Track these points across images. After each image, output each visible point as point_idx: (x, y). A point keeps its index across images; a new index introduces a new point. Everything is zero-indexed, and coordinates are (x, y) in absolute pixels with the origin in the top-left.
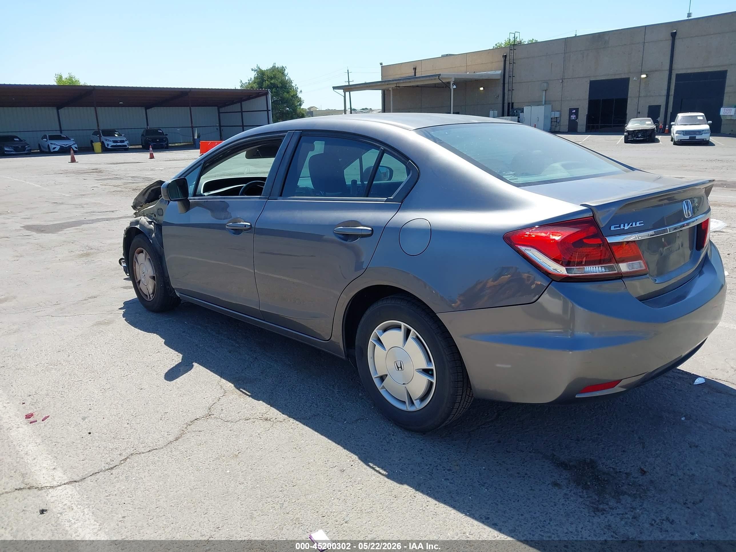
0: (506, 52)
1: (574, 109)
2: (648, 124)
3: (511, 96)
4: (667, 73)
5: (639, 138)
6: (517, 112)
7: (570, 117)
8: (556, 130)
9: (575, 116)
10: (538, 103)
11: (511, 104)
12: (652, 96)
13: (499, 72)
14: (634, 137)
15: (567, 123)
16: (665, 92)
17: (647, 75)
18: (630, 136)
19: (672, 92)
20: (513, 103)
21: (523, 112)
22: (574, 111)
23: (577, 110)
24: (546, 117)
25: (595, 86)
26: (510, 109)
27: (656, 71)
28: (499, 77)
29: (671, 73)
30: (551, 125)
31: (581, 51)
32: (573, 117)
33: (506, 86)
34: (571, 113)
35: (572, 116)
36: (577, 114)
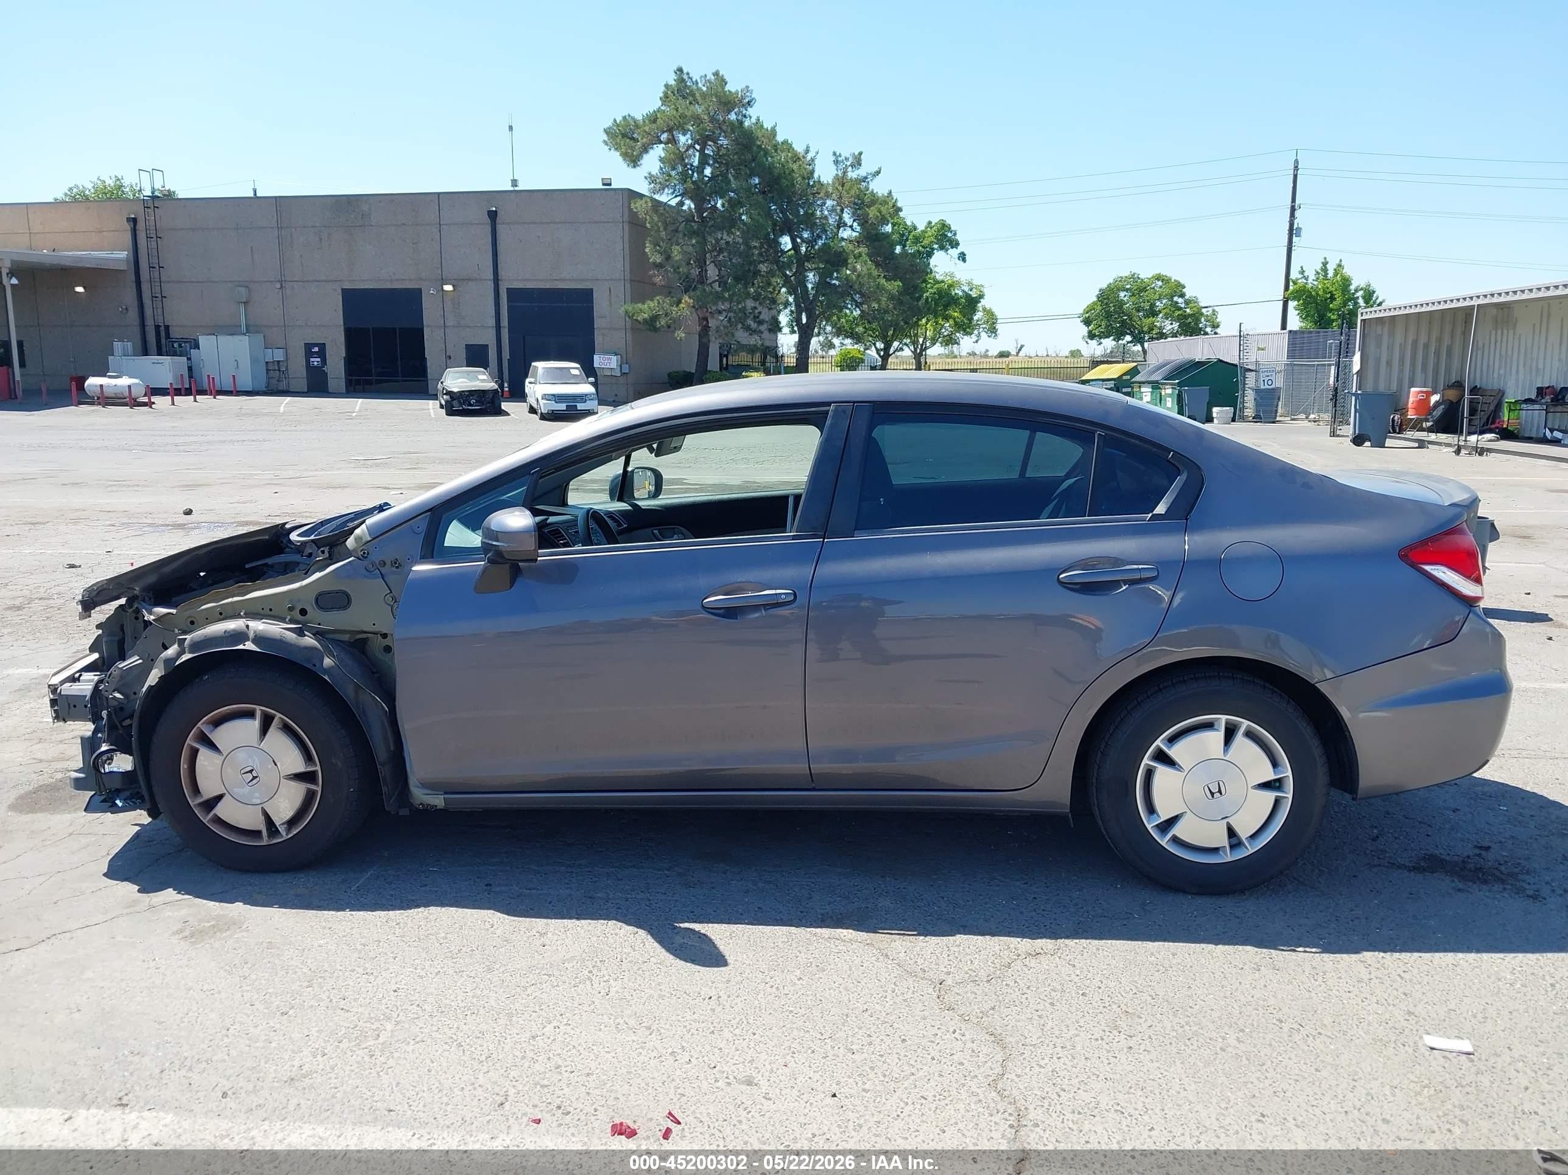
0: (138, 211)
1: (316, 345)
2: (481, 380)
3: (160, 311)
4: (491, 284)
5: (472, 405)
6: (180, 346)
7: (308, 362)
8: (281, 388)
9: (319, 359)
10: (232, 330)
11: (162, 328)
12: (469, 327)
13: (123, 255)
14: (464, 404)
15: (303, 372)
16: (492, 322)
17: (454, 286)
18: (455, 403)
19: (505, 322)
20: (167, 328)
21: (197, 347)
22: (316, 349)
23: (322, 346)
24: (254, 361)
25: (353, 300)
26: (163, 341)
27: (469, 280)
28: (123, 267)
29: (498, 285)
30: (268, 378)
31: (312, 227)
32: (316, 361)
33: (145, 287)
34: (309, 353)
35: (312, 360)
36: (322, 354)
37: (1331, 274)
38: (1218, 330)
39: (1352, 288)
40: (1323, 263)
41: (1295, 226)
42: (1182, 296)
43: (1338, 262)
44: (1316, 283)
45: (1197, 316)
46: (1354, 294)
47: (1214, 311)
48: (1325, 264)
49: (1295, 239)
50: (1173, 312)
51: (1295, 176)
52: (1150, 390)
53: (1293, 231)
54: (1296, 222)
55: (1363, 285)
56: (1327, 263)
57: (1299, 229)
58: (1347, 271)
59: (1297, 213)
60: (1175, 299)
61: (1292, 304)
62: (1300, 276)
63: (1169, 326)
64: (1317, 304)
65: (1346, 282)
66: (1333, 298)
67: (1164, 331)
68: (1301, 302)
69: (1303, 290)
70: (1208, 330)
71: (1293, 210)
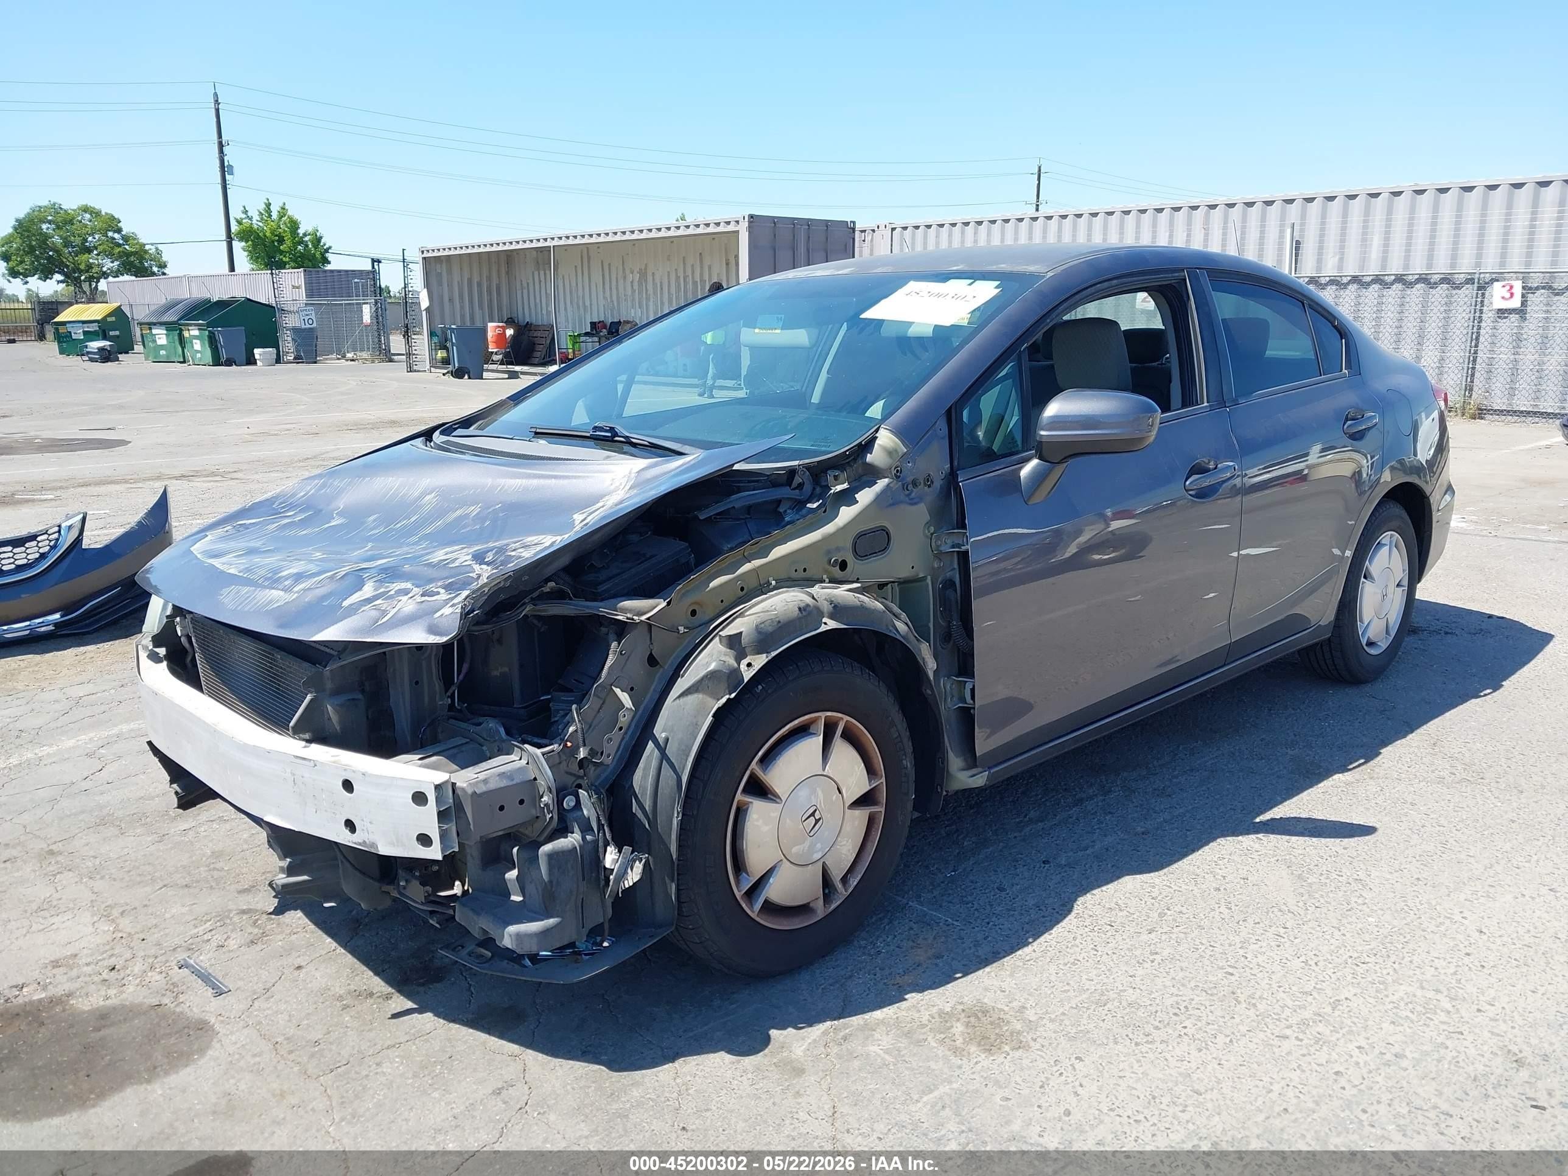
37: (275, 215)
38: (166, 271)
39: (301, 232)
40: (266, 204)
41: (226, 164)
42: (119, 231)
43: (281, 205)
44: (260, 224)
45: (141, 253)
46: (302, 238)
47: (157, 249)
48: (268, 205)
49: (228, 177)
50: (112, 248)
51: (217, 111)
52: (165, 332)
53: (224, 169)
54: (226, 158)
55: (310, 230)
56: (270, 204)
57: (230, 167)
58: (293, 212)
59: (226, 149)
60: (110, 234)
61: (238, 245)
62: (244, 216)
63: (108, 264)
64: (265, 246)
65: (294, 225)
66: (281, 240)
67: (104, 269)
68: (250, 243)
69: (250, 231)
70: (155, 269)
71: (221, 146)
